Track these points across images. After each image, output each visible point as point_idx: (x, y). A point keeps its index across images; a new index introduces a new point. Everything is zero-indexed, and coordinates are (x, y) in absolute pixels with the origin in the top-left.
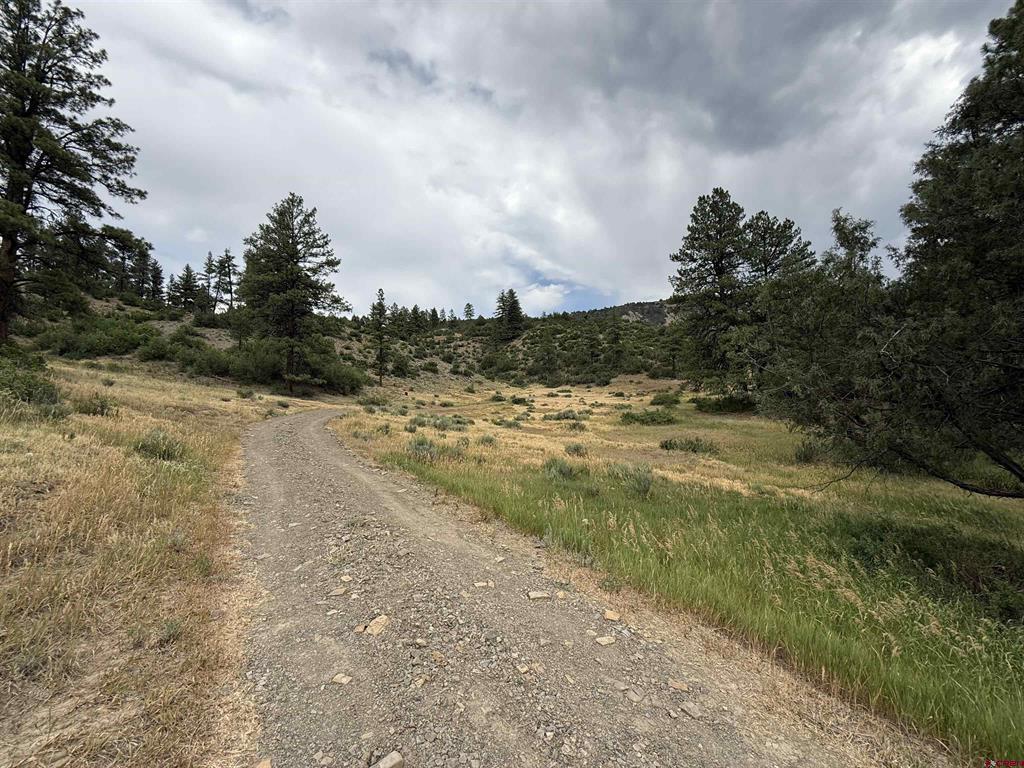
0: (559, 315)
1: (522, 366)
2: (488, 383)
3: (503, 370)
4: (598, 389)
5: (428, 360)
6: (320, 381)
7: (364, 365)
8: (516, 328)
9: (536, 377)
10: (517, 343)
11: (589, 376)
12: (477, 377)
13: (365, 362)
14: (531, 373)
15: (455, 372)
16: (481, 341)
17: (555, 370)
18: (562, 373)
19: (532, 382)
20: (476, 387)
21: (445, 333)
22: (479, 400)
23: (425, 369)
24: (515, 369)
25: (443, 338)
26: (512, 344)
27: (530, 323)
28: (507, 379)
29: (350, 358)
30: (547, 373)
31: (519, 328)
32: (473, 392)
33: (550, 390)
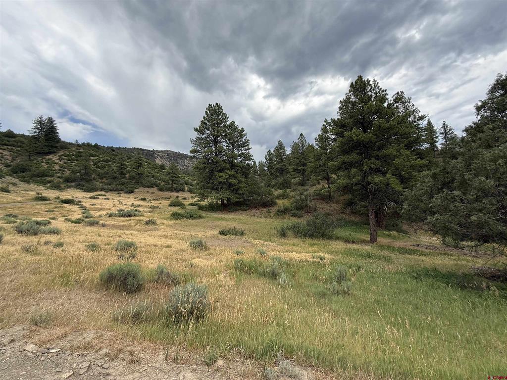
0: (91, 145)
1: (59, 175)
2: (23, 185)
3: (38, 176)
4: (126, 195)
8: (52, 147)
9: (73, 184)
10: (54, 158)
11: (119, 187)
12: (9, 179)
14: (67, 180)
16: (11, 151)
17: (91, 180)
18: (98, 183)
19: (70, 187)
20: (11, 188)
22: (19, 199)
24: (51, 176)
26: (47, 157)
27: (66, 146)
28: (44, 183)
30: (84, 181)
31: (56, 147)
32: (8, 191)
33: (92, 194)
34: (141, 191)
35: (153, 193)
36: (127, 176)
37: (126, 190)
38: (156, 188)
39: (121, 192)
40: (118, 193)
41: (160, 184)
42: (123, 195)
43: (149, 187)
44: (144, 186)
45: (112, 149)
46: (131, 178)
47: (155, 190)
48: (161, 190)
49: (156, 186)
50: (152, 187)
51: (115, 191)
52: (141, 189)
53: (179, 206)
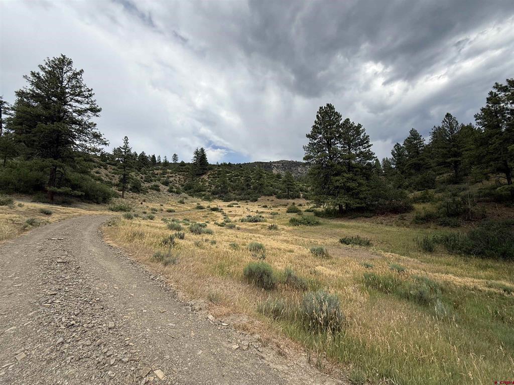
0: (226, 164)
1: (208, 189)
2: (190, 198)
3: (197, 191)
4: (252, 203)
5: (153, 183)
6: (80, 193)
7: (110, 184)
8: (204, 169)
9: (217, 196)
10: (205, 177)
11: (246, 197)
12: (184, 194)
13: (111, 183)
14: (214, 193)
15: (170, 191)
16: (183, 175)
17: (228, 192)
18: (232, 194)
19: (215, 198)
20: (185, 201)
21: (161, 169)
22: (189, 208)
23: (152, 188)
24: (204, 191)
25: (161, 171)
26: (202, 177)
27: (212, 167)
28: (200, 196)
29: (100, 179)
30: (222, 193)
31: (206, 169)
32: (183, 203)
33: (229, 203)
34: (263, 199)
35: (272, 201)
36: (252, 186)
37: (251, 199)
38: (275, 196)
39: (248, 201)
40: (246, 202)
41: (277, 192)
42: (250, 203)
43: (269, 195)
44: (265, 195)
45: (240, 165)
46: (255, 188)
47: (273, 198)
48: (279, 197)
49: (275, 194)
50: (272, 195)
51: (244, 200)
52: (263, 197)
53: (296, 212)
